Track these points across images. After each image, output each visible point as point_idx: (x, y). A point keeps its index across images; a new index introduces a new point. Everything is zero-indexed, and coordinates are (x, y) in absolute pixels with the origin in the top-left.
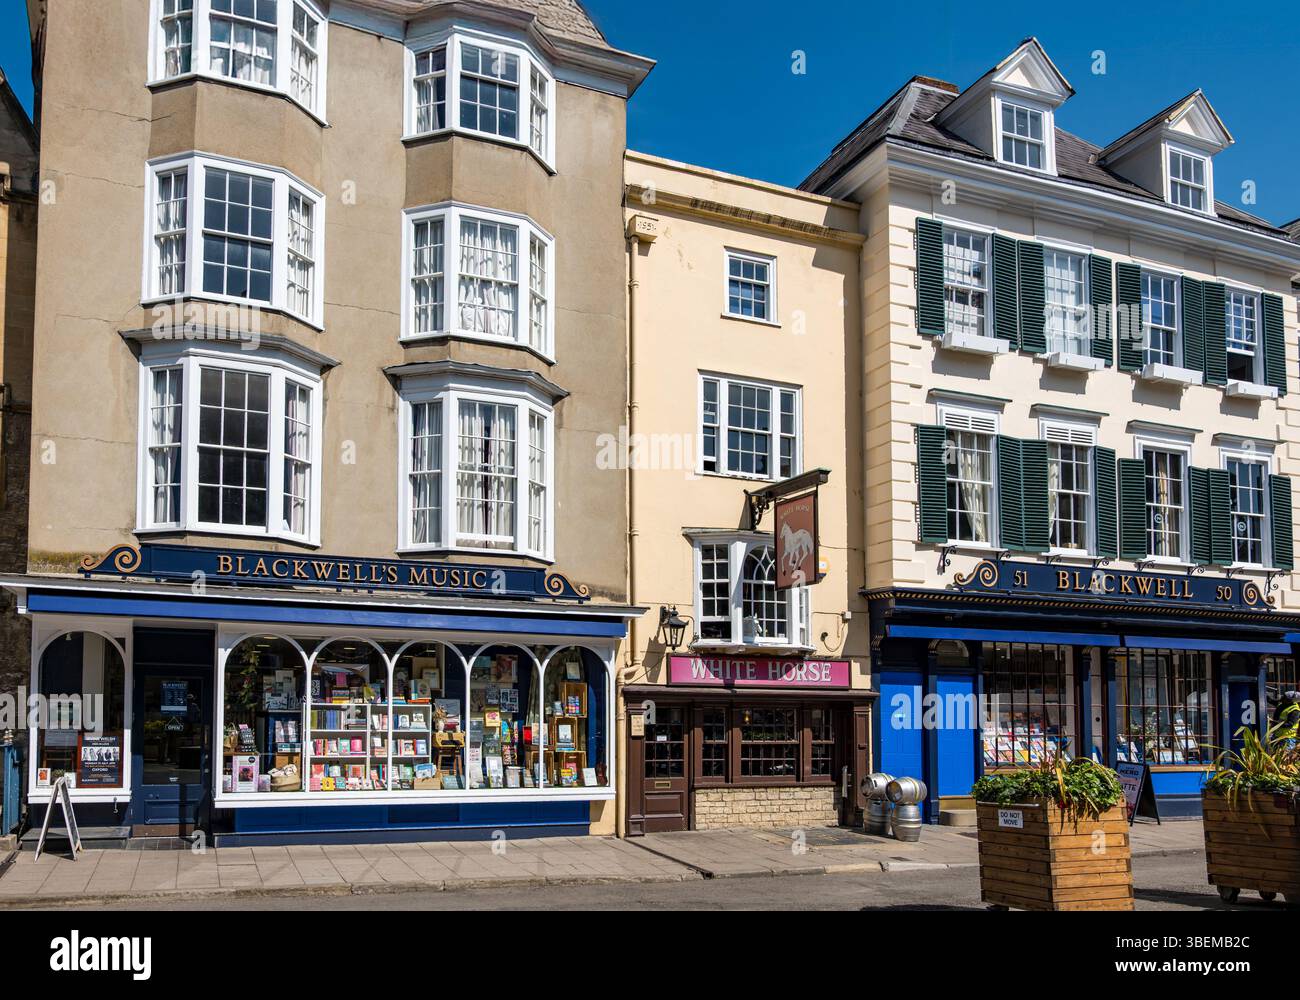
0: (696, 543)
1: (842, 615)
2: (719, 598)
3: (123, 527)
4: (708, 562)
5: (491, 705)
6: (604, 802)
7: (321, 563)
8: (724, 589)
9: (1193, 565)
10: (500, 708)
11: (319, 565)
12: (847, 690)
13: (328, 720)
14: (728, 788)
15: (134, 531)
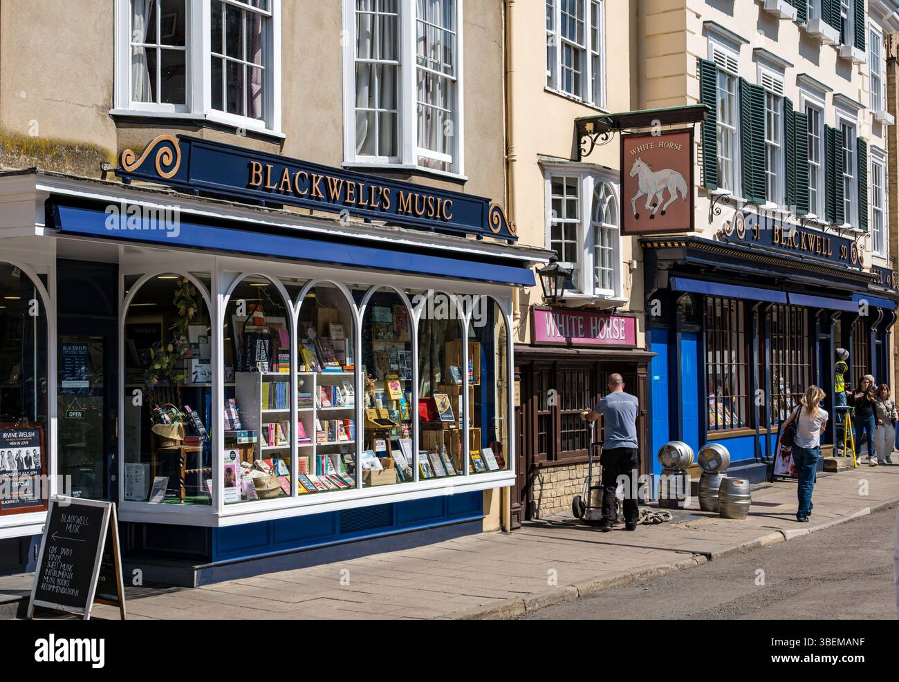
0: (548, 174)
1: (629, 264)
2: (568, 241)
3: (100, 104)
4: (557, 197)
5: (392, 372)
6: (492, 490)
7: (334, 179)
8: (571, 230)
9: (827, 223)
10: (400, 376)
11: (332, 180)
12: (631, 349)
13: (278, 395)
14: (554, 466)
15: (112, 112)
